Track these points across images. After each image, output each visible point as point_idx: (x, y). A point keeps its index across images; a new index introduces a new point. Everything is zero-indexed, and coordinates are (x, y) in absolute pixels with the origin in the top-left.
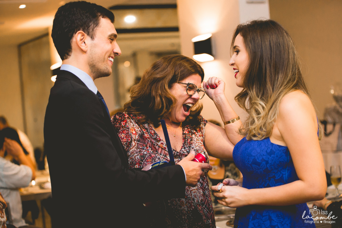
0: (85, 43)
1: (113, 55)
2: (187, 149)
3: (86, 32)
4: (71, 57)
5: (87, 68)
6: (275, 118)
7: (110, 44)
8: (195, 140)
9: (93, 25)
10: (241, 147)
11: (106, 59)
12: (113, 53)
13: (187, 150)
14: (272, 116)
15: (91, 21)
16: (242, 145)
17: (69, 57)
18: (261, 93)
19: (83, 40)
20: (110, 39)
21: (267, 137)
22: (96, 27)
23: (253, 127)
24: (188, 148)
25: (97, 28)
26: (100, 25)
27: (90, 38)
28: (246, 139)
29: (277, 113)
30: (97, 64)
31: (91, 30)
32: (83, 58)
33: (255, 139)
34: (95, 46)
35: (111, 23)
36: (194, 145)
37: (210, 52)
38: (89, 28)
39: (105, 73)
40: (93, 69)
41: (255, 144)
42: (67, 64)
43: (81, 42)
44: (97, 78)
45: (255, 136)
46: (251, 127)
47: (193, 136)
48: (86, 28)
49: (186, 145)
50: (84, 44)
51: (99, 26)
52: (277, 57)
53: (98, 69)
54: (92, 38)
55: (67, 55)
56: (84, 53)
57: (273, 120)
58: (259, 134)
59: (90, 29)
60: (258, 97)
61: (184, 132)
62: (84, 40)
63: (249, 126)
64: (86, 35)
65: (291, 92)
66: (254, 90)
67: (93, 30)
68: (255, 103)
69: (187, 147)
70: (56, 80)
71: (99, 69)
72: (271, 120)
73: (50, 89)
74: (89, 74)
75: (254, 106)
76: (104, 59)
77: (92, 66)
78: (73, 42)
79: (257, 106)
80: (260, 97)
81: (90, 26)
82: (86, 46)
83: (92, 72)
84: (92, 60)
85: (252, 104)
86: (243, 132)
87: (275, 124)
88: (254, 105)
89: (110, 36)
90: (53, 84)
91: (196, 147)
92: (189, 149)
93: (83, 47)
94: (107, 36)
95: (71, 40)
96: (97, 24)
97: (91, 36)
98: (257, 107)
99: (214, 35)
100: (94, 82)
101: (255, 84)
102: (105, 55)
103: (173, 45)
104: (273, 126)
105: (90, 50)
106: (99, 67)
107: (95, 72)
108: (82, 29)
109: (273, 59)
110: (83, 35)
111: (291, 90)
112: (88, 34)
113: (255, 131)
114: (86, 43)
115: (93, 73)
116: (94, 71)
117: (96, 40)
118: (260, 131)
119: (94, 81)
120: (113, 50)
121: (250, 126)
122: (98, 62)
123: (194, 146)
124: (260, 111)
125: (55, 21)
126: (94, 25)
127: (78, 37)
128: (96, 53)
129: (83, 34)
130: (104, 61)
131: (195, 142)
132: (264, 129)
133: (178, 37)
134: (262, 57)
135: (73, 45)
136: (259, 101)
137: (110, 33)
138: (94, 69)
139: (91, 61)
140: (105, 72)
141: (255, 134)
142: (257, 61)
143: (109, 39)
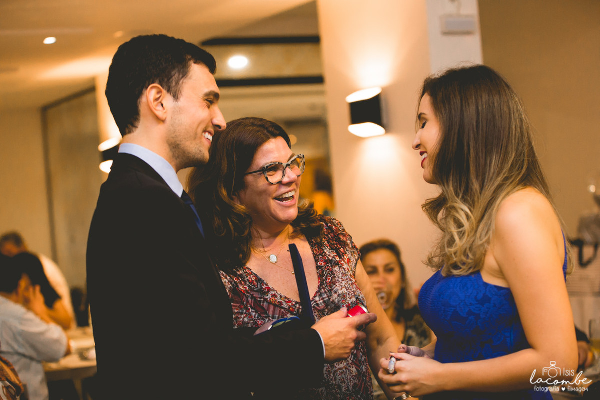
0: (162, 105)
1: (211, 130)
2: (325, 296)
3: (165, 86)
4: (137, 129)
5: (166, 149)
6: (489, 238)
7: (207, 108)
8: (341, 275)
9: (177, 75)
10: (432, 289)
11: (199, 135)
12: (211, 125)
13: (326, 298)
14: (484, 233)
15: (174, 69)
16: (435, 286)
17: (134, 129)
18: (463, 189)
19: (160, 101)
20: (207, 100)
21: (476, 270)
22: (183, 79)
23: (453, 250)
24: (328, 293)
25: (185, 81)
26: (190, 75)
27: (173, 98)
28: (442, 276)
29: (492, 230)
30: (183, 143)
31: (174, 84)
32: (159, 131)
33: (456, 272)
34: (180, 111)
35: (210, 73)
36: (338, 286)
37: (378, 121)
38: (171, 80)
39: (197, 159)
40: (175, 152)
41: (456, 285)
42: (130, 143)
43: (156, 103)
44: (182, 168)
45: (456, 267)
46: (449, 251)
47: (337, 269)
48: (166, 80)
49: (324, 289)
50: (160, 108)
51: (189, 77)
52: (488, 126)
53: (184, 153)
54: (176, 97)
55: (131, 127)
56: (162, 122)
57: (486, 242)
58: (464, 264)
59: (172, 82)
60: (458, 197)
61: (319, 264)
62: (162, 100)
63: (445, 249)
64: (164, 92)
65: (518, 191)
66: (451, 184)
67: (177, 83)
68: (454, 208)
69: (326, 292)
70: (110, 170)
71: (186, 153)
72: (481, 241)
73: (100, 187)
74: (167, 160)
75: (452, 214)
76: (196, 134)
77: (174, 146)
78: (141, 103)
79: (457, 212)
80: (461, 197)
81: (172, 77)
82: (165, 111)
83: (174, 156)
84: (173, 136)
85: (449, 209)
86: (436, 263)
87: (489, 248)
88: (452, 212)
89: (208, 95)
90: (105, 179)
91: (342, 289)
92: (328, 297)
93: (159, 112)
94: (202, 96)
95: (139, 101)
96: (185, 73)
97: (173, 94)
98: (457, 215)
99: (384, 90)
100: (178, 176)
101: (452, 173)
102: (198, 128)
103: (313, 107)
104: (486, 251)
105: (172, 118)
106: (186, 148)
107: (178, 157)
108: (158, 81)
109: (481, 128)
110: (159, 92)
111: (517, 188)
112: (169, 91)
113: (456, 257)
114: (164, 105)
115: (176, 159)
116: (177, 155)
117: (183, 101)
118: (464, 259)
119: (177, 173)
120: (212, 120)
121: (447, 250)
122: (185, 139)
123: (338, 288)
124: (462, 221)
125: (112, 69)
126: (179, 75)
127: (151, 94)
128: (181, 123)
129: (160, 89)
130: (195, 139)
131: (340, 280)
132: (470, 255)
133: (322, 93)
134: (462, 126)
135: (143, 109)
136: (459, 204)
137: (207, 90)
138: (177, 152)
139: (173, 138)
140: (196, 157)
141: (456, 262)
142: (455, 135)
143: (204, 100)
